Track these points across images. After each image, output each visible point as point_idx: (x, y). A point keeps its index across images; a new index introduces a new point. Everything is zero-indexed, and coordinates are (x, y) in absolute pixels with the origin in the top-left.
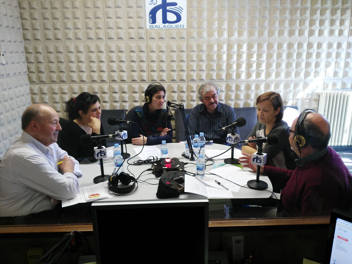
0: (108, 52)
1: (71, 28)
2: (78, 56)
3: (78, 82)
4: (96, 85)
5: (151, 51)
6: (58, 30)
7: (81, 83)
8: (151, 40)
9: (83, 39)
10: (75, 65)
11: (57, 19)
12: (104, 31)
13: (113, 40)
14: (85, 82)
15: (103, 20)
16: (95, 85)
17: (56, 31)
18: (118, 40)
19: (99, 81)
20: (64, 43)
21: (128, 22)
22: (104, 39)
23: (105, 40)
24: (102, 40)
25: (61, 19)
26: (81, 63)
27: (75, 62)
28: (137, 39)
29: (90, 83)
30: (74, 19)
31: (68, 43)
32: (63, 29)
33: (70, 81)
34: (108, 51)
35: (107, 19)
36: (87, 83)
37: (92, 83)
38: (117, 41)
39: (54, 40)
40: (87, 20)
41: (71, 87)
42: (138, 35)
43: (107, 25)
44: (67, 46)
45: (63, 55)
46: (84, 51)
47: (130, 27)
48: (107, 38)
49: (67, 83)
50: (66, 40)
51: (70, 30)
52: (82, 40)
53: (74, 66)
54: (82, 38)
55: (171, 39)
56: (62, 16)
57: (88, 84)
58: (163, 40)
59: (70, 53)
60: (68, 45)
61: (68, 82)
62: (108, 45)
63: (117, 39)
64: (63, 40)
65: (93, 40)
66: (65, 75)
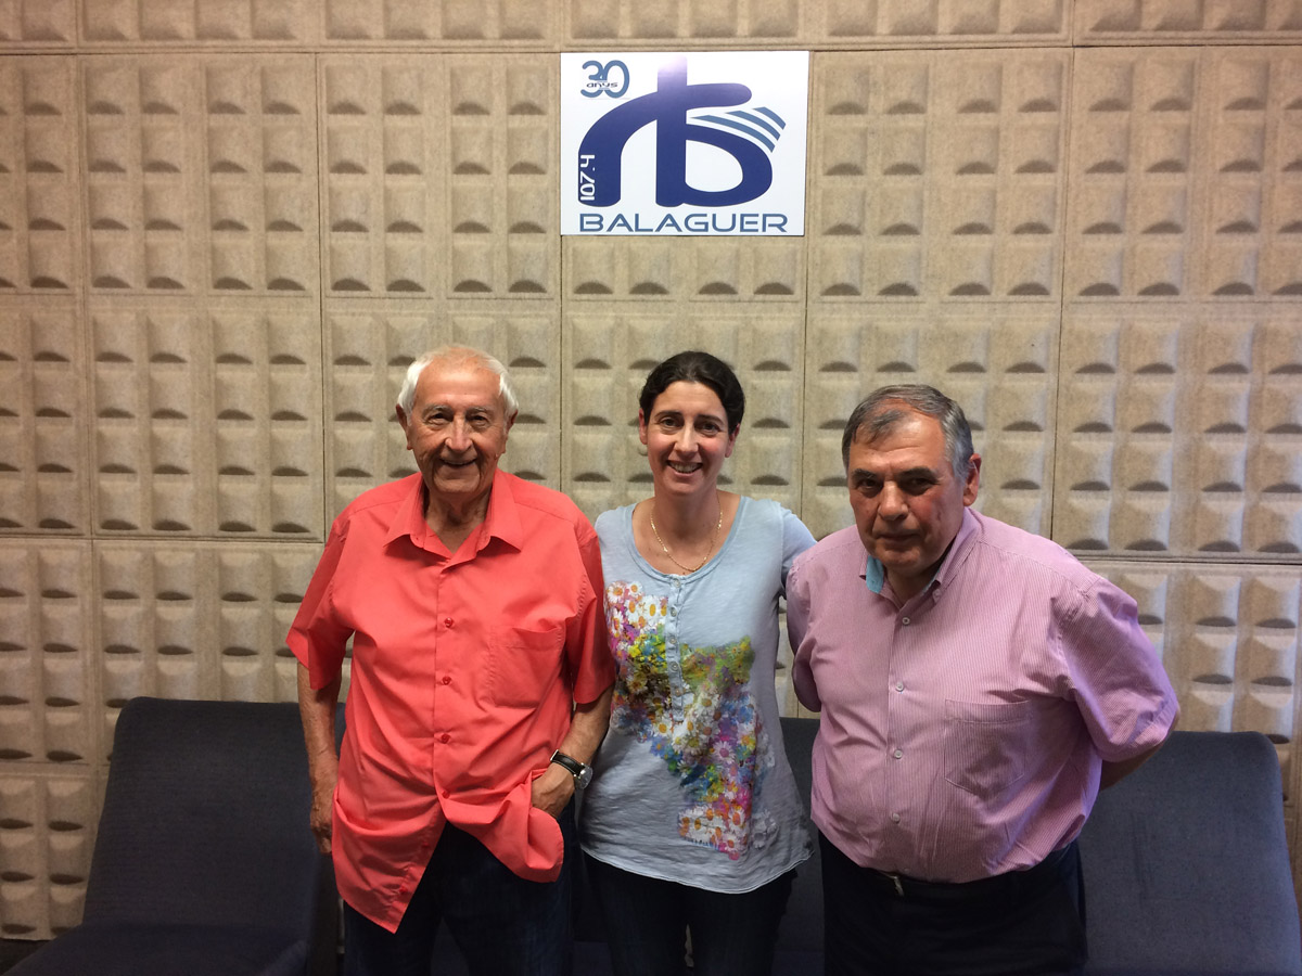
0: (330, 363)
1: (129, 225)
2: (151, 381)
3: (142, 531)
4: (246, 551)
5: (581, 358)
6: (51, 234)
7: (162, 538)
8: (585, 296)
9: (191, 287)
10: (135, 430)
11: (50, 168)
12: (316, 244)
13: (364, 293)
14: (186, 533)
15: (314, 179)
16: (237, 551)
17: (41, 238)
18: (392, 294)
19: (264, 529)
20: (78, 307)
21: (455, 194)
22: (312, 286)
23: (316, 294)
24: (300, 293)
25: (75, 174)
26: (170, 421)
27: (137, 415)
28: (500, 288)
29: (215, 538)
30: (148, 174)
31: (103, 306)
32: (84, 226)
33: (96, 525)
34: (330, 354)
35: (334, 176)
36: (194, 538)
37: (225, 539)
38: (388, 301)
39: (28, 288)
40: (220, 179)
41: (102, 556)
42: (509, 270)
43: (331, 211)
44: (95, 323)
45: (71, 373)
46: (192, 352)
47: (462, 219)
48: (328, 283)
49: (79, 536)
50: (96, 290)
51: (118, 232)
52: (181, 292)
53: (124, 438)
54: (183, 281)
55: (705, 297)
56: (80, 156)
57: (198, 545)
58: (658, 297)
59: (110, 364)
60: (101, 317)
61: (85, 529)
62: (334, 327)
63: (384, 292)
64: (78, 291)
65: (247, 292)
66: (74, 485)
